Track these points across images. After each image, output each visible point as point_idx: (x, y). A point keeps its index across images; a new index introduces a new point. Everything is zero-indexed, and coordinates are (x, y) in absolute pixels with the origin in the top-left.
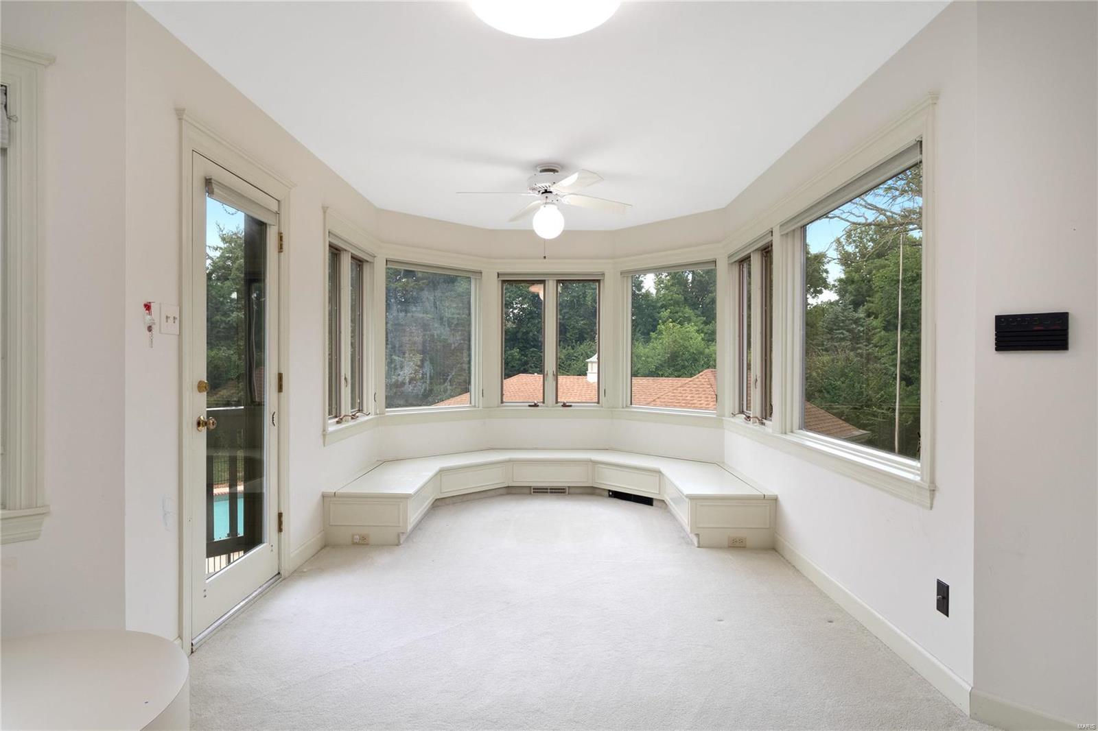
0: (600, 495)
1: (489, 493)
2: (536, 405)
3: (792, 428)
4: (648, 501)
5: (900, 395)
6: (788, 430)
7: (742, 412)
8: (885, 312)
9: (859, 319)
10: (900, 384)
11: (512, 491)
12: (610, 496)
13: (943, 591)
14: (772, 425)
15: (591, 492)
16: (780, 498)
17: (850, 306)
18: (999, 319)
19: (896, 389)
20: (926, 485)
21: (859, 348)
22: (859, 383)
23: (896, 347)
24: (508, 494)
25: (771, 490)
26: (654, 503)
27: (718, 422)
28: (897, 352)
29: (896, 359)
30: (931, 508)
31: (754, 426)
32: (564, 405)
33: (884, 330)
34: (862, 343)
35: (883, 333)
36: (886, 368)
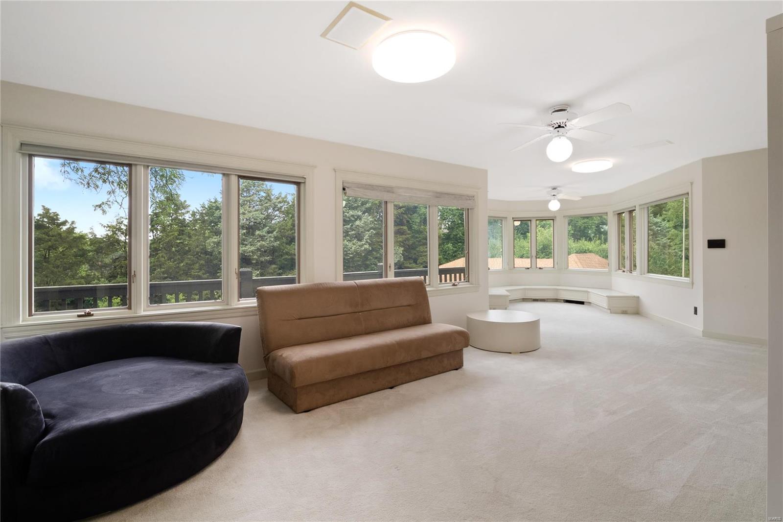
0: (560, 302)
1: (517, 301)
2: (528, 268)
3: (644, 272)
4: (582, 303)
5: (685, 268)
6: (643, 273)
7: (619, 269)
8: (675, 220)
9: (657, 223)
10: (685, 261)
11: (525, 300)
12: (564, 302)
13: (696, 309)
14: (634, 273)
15: (556, 300)
16: (640, 297)
17: (652, 215)
18: (708, 241)
19: (682, 264)
20: (691, 283)
21: (658, 240)
22: (659, 261)
23: (682, 240)
24: (523, 301)
25: (636, 294)
26: (585, 303)
27: (609, 274)
28: (682, 243)
29: (682, 247)
30: (692, 288)
31: (627, 274)
32: (540, 268)
33: (674, 228)
34: (659, 237)
35: (673, 230)
36: (676, 253)
